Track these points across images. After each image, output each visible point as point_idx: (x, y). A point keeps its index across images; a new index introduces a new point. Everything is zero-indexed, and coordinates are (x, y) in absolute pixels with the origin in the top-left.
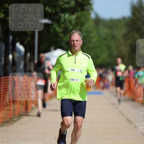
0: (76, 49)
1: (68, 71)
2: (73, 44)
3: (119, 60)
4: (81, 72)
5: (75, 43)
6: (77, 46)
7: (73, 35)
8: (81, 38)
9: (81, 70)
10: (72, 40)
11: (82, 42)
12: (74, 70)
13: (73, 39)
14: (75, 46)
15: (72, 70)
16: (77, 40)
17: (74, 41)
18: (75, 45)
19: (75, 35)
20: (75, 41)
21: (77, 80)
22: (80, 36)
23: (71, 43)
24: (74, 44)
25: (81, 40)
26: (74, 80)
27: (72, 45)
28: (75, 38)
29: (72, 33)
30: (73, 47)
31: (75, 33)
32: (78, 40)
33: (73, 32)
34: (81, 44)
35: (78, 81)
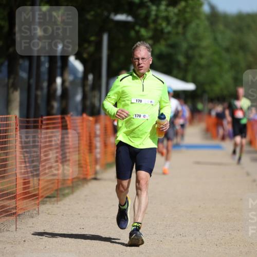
1: (132, 103)
2: (137, 63)
4: (152, 105)
6: (143, 67)
7: (137, 50)
8: (150, 54)
9: (151, 102)
10: (136, 57)
11: (151, 60)
12: (141, 101)
15: (138, 101)
17: (138, 59)
18: (141, 66)
20: (140, 60)
22: (149, 51)
23: (135, 62)
24: (139, 64)
25: (150, 56)
26: (140, 116)
28: (141, 55)
29: (137, 46)
30: (138, 68)
31: (141, 46)
32: (146, 57)
33: (137, 44)
34: (151, 63)
35: (146, 118)
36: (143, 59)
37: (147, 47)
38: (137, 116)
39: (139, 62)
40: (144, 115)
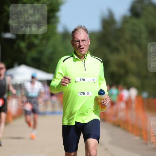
0: (83, 52)
1: (76, 82)
7: (77, 33)
12: (84, 80)
13: (78, 39)
14: (81, 49)
15: (81, 80)
16: (84, 39)
17: (79, 41)
18: (82, 47)
19: (80, 33)
20: (81, 42)
21: (88, 94)
24: (80, 46)
26: (84, 94)
27: (77, 46)
28: (81, 38)
35: (89, 95)
36: (83, 41)
38: (81, 94)
39: (80, 44)
40: (87, 93)
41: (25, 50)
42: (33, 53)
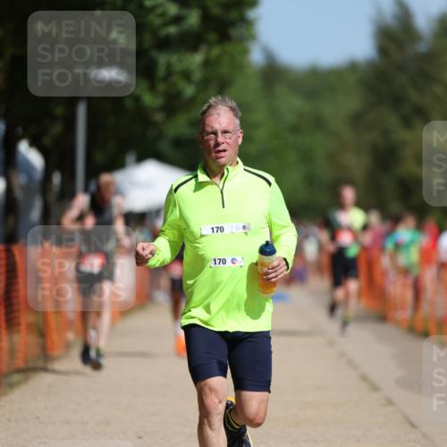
0: (222, 161)
1: (202, 236)
2: (212, 143)
3: (349, 194)
4: (246, 233)
5: (220, 139)
6: (225, 151)
7: (211, 115)
8: (238, 122)
9: (244, 227)
10: (209, 130)
11: (241, 135)
12: (221, 229)
13: (212, 127)
14: (220, 151)
15: (215, 230)
16: (226, 129)
17: (215, 133)
18: (220, 148)
19: (218, 114)
20: (220, 134)
21: (233, 261)
22: (236, 115)
23: (208, 140)
24: (217, 144)
25: (238, 128)
26: (224, 261)
27: (210, 146)
28: (220, 125)
29: (210, 107)
30: (214, 155)
31: (220, 106)
32: (230, 128)
33: (211, 101)
34: (240, 141)
35: (238, 265)
36: (225, 132)
37: (232, 109)
38: (218, 261)
39: (216, 140)
40: (233, 259)
41: (159, 117)
42: (179, 126)
